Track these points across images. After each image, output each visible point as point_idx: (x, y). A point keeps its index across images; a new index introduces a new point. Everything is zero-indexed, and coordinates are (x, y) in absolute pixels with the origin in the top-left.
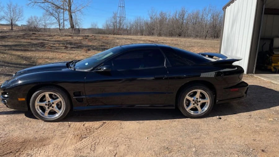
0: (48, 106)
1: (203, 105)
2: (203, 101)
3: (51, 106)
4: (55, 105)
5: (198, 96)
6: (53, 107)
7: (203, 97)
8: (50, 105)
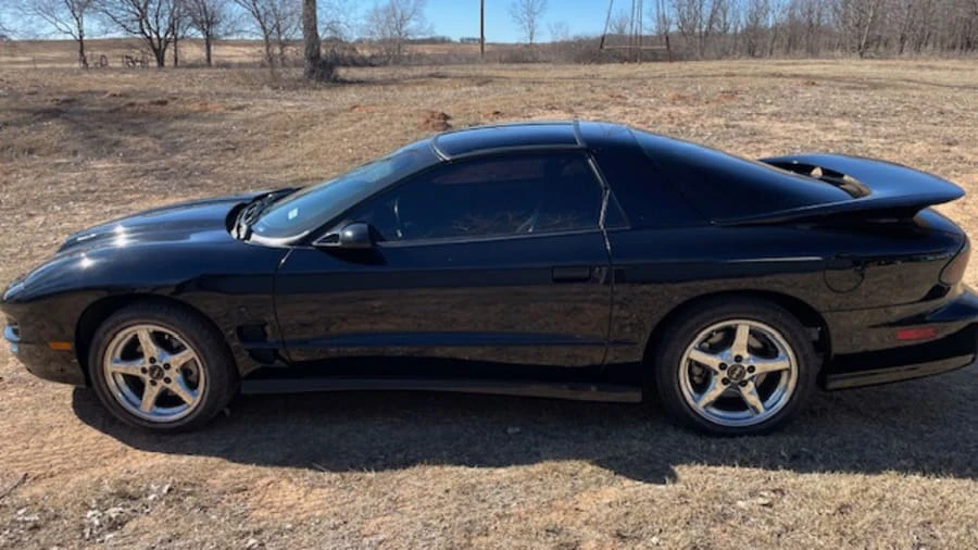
0: (151, 375)
1: (768, 385)
2: (764, 366)
3: (160, 375)
4: (174, 374)
5: (741, 344)
6: (168, 380)
7: (765, 350)
8: (157, 372)
